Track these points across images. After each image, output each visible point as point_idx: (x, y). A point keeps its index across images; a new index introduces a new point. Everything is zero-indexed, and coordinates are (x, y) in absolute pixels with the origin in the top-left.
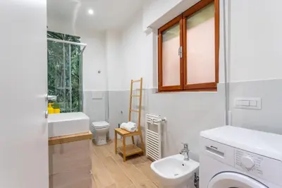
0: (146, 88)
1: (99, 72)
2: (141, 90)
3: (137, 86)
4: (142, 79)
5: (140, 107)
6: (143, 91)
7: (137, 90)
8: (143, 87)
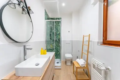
0: (93, 41)
1: (69, 32)
2: (89, 41)
3: (86, 39)
4: (90, 35)
5: (88, 52)
6: (90, 42)
7: (87, 41)
8: (90, 40)
